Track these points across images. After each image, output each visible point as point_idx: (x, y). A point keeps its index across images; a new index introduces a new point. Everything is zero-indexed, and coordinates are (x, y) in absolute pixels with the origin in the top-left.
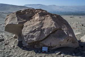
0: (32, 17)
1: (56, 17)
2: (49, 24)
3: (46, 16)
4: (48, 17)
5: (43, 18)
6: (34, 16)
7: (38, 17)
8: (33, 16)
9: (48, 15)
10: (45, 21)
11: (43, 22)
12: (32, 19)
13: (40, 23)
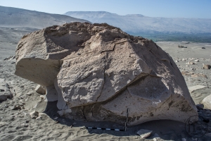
0: (82, 42)
1: (142, 44)
2: (125, 60)
3: (119, 42)
4: (123, 43)
5: (110, 46)
6: (88, 41)
7: (99, 44)
8: (86, 40)
9: (122, 40)
10: (115, 55)
11: (109, 57)
12: (83, 47)
13: (104, 58)
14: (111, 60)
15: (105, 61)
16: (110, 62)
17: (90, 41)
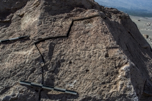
3: (80, 16)
4: (90, 19)
5: (62, 24)
6: (19, 12)
9: (88, 13)
10: (71, 48)
11: (55, 55)
13: (42, 58)
14: (59, 64)
15: (45, 68)
16: (55, 71)
17: (23, 11)
